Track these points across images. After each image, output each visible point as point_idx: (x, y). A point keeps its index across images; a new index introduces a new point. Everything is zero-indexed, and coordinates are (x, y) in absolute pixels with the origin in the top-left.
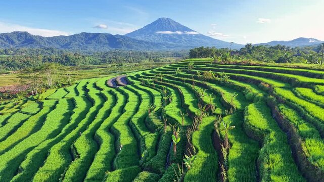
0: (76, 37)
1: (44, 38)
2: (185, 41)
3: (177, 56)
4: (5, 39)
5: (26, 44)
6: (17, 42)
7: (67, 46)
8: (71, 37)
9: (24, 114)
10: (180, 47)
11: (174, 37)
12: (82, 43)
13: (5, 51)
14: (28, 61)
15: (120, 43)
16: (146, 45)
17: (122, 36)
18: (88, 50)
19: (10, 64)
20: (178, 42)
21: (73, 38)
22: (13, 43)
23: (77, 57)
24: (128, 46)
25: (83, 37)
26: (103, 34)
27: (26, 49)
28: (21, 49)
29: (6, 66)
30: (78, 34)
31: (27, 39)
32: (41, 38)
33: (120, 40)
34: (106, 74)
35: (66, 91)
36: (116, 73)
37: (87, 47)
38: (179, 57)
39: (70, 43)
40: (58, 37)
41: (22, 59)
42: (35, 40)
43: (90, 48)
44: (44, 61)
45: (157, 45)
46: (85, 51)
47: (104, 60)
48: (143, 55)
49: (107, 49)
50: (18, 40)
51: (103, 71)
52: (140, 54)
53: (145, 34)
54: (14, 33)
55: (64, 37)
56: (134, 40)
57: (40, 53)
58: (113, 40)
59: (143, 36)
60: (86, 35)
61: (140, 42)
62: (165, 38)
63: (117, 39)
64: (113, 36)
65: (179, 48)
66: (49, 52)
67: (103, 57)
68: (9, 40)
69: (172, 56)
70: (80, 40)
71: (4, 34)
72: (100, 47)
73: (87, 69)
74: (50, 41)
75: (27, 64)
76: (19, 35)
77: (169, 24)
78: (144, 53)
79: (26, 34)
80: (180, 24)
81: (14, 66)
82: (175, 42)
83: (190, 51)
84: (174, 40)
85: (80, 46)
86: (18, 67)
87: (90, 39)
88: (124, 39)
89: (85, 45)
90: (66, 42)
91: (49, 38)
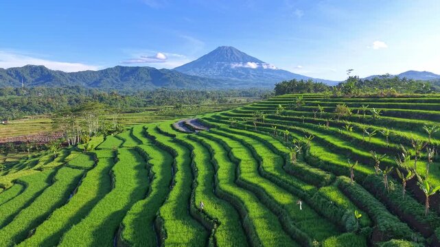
0: (108, 72)
1: (65, 73)
2: (254, 76)
3: (247, 96)
4: (14, 75)
5: (42, 81)
6: (30, 79)
7: (96, 83)
8: (102, 71)
9: (73, 168)
10: (247, 84)
11: (239, 72)
12: (117, 80)
13: (16, 90)
14: (49, 103)
15: (167, 80)
16: (203, 82)
17: (169, 71)
18: (125, 89)
19: (24, 107)
20: (244, 78)
21: (104, 73)
22: (25, 80)
23: (114, 97)
24: (178, 84)
25: (118, 73)
26: (144, 68)
27: (44, 88)
28: (36, 88)
29: (20, 110)
30: (111, 69)
31: (42, 75)
32: (61, 73)
33: (168, 76)
34: (160, 119)
35: (119, 138)
36: (174, 116)
37: (123, 85)
38: (250, 96)
39: (100, 80)
40: (84, 72)
41: (41, 100)
42: (54, 77)
43: (128, 87)
44: (70, 102)
45: (216, 82)
46: (121, 90)
47: (150, 101)
48: (201, 95)
49: (151, 87)
50: (32, 77)
51: (156, 114)
52: (197, 93)
53: (200, 68)
54: (26, 67)
55: (93, 72)
56: (186, 76)
57: (62, 93)
58: (157, 75)
59: (198, 70)
60: (122, 69)
61: (194, 78)
62: (227, 72)
63: (162, 74)
64: (157, 70)
65: (246, 86)
66: (74, 91)
67: (148, 97)
68: (20, 76)
69: (240, 95)
70: (113, 75)
71: (12, 69)
72: (139, 85)
73: (132, 112)
74: (74, 78)
75: (47, 107)
76: (32, 69)
77: (232, 54)
78: (202, 92)
79: (42, 68)
80: (246, 55)
81: (30, 110)
82: (240, 78)
83: (275, 86)
84: (239, 76)
85: (114, 84)
86: (36, 111)
87: (128, 74)
88: (173, 74)
89: (121, 82)
90: (95, 79)
91: (72, 74)
